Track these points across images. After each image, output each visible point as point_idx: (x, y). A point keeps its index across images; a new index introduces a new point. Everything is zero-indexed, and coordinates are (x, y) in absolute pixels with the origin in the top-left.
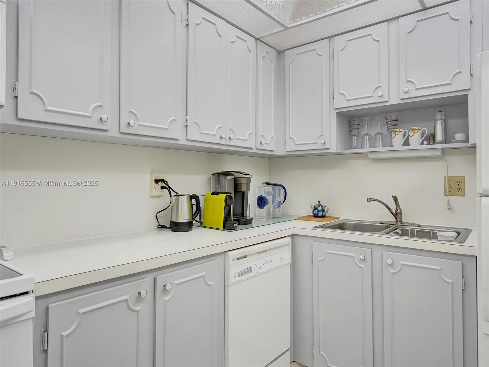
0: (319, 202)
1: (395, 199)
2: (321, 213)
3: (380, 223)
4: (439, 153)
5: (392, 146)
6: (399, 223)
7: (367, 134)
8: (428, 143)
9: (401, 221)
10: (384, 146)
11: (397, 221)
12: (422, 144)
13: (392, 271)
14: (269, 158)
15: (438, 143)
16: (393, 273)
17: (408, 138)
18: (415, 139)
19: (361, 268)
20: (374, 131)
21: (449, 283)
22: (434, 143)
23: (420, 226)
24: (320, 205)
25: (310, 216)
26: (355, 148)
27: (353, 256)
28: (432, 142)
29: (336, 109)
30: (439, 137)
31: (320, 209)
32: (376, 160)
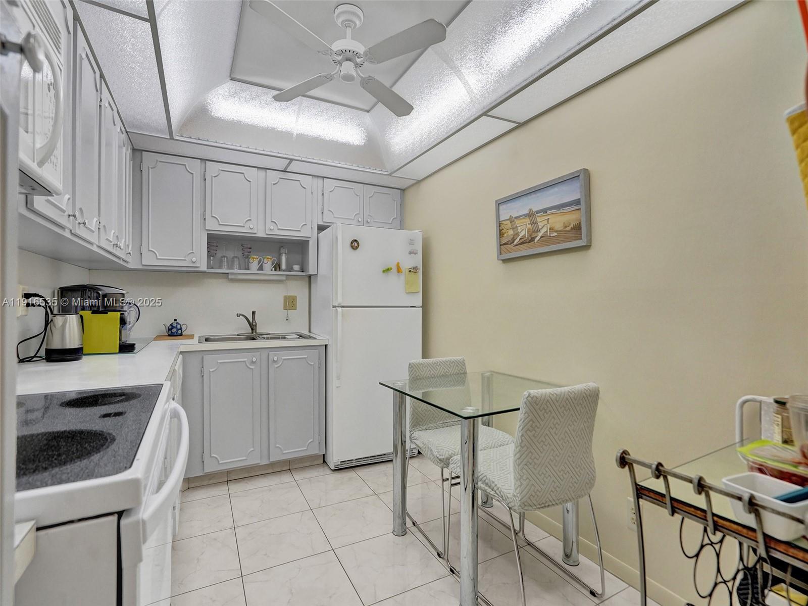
0: (175, 320)
1: (254, 313)
2: (179, 332)
3: (238, 335)
4: (284, 278)
5: (248, 269)
6: (254, 334)
7: (224, 256)
8: (275, 270)
9: (256, 332)
10: (240, 268)
11: (252, 332)
12: (272, 270)
13: (276, 366)
14: (89, 270)
15: (284, 271)
16: (277, 367)
17: (262, 264)
18: (268, 266)
19: (252, 369)
20: (230, 254)
21: (311, 365)
22: (280, 271)
23: (269, 334)
24: (178, 323)
25: (166, 336)
26: (212, 268)
27: (245, 361)
28: (278, 269)
29: (207, 230)
30: (283, 266)
31: (179, 327)
32: (233, 280)
